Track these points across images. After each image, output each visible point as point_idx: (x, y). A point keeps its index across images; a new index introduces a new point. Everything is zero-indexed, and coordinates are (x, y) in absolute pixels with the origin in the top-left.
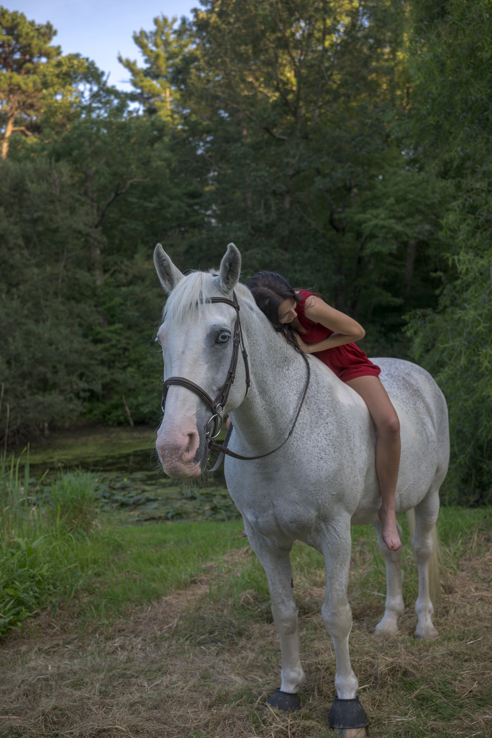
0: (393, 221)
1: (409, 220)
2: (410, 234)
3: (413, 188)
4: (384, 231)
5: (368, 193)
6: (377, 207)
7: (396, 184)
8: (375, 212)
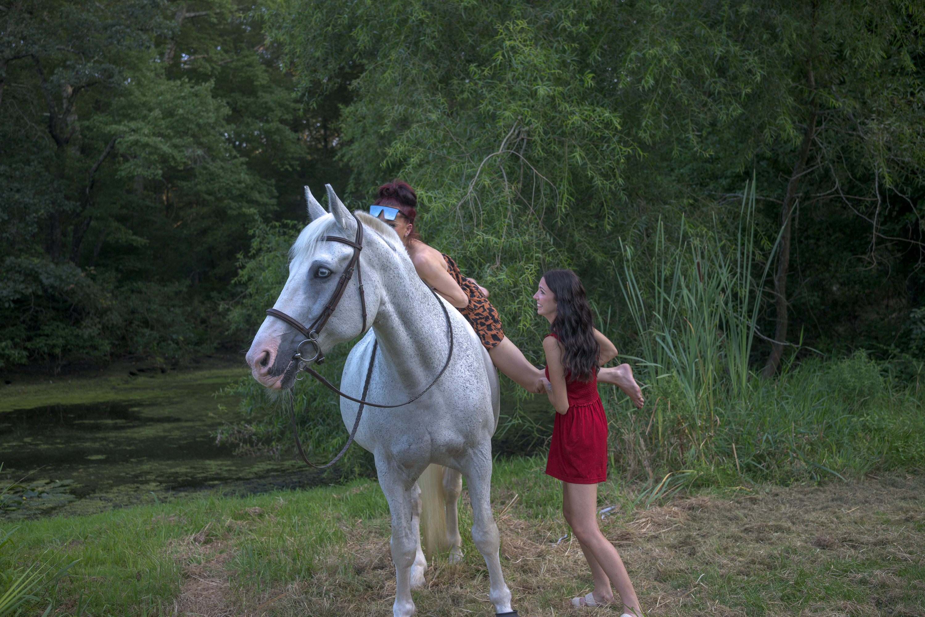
0: (160, 138)
1: (176, 141)
2: (178, 158)
3: (184, 102)
4: (147, 150)
5: (122, 99)
6: (133, 119)
7: (162, 93)
8: (133, 125)
